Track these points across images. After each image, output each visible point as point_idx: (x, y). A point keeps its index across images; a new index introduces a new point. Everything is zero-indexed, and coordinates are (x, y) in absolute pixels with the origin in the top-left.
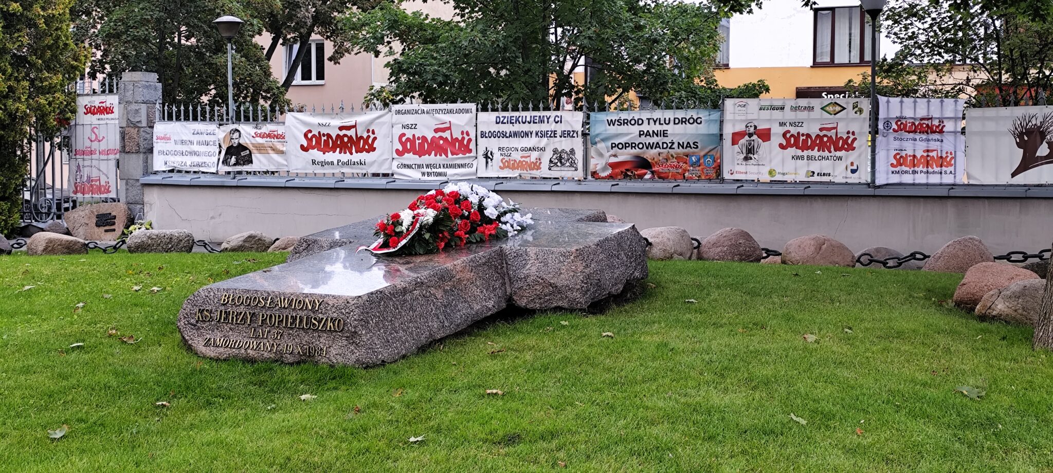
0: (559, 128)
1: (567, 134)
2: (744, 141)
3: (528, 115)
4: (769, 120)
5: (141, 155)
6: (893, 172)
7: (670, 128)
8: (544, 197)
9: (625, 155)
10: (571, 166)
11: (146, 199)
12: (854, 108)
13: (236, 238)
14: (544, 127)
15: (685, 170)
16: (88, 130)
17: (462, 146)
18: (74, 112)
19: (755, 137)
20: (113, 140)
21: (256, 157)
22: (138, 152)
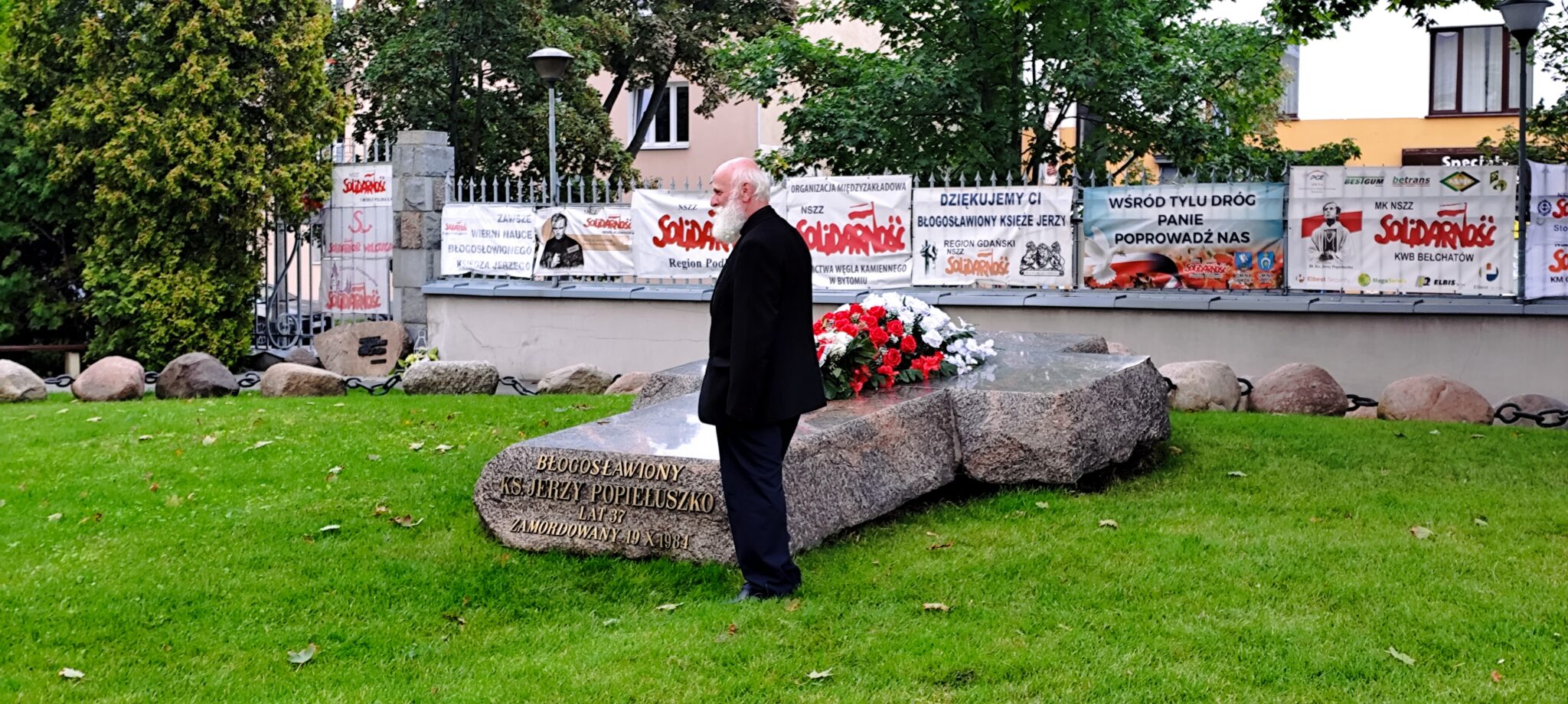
0: (1037, 212)
1: (1049, 221)
2: (1320, 231)
3: (989, 192)
4: (1360, 200)
5: (425, 253)
6: (1552, 279)
7: (1206, 212)
8: (1012, 315)
9: (1137, 253)
10: (1054, 268)
11: (430, 316)
12: (1492, 181)
13: (557, 374)
14: (1014, 210)
15: (1229, 276)
16: (348, 215)
17: (890, 239)
18: (328, 189)
19: (1337, 225)
20: (385, 232)
21: (589, 255)
22: (419, 248)
